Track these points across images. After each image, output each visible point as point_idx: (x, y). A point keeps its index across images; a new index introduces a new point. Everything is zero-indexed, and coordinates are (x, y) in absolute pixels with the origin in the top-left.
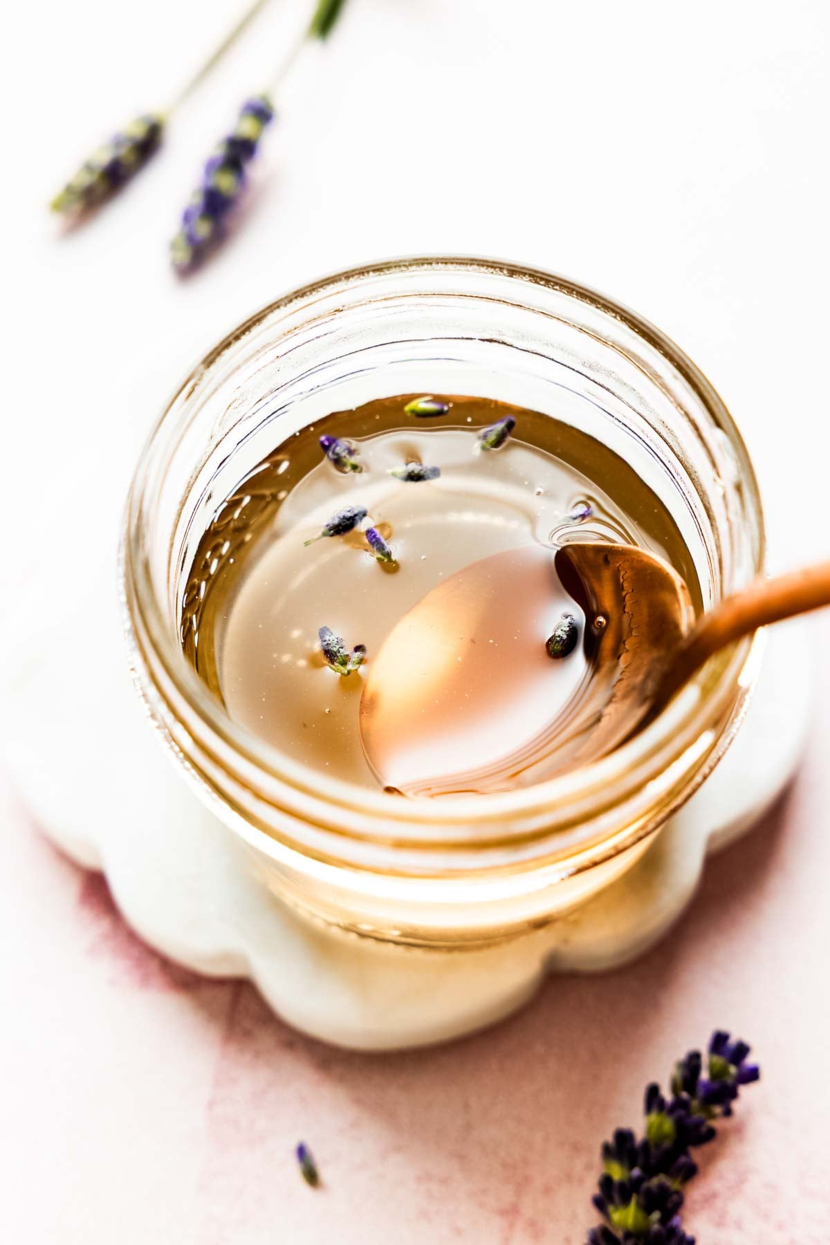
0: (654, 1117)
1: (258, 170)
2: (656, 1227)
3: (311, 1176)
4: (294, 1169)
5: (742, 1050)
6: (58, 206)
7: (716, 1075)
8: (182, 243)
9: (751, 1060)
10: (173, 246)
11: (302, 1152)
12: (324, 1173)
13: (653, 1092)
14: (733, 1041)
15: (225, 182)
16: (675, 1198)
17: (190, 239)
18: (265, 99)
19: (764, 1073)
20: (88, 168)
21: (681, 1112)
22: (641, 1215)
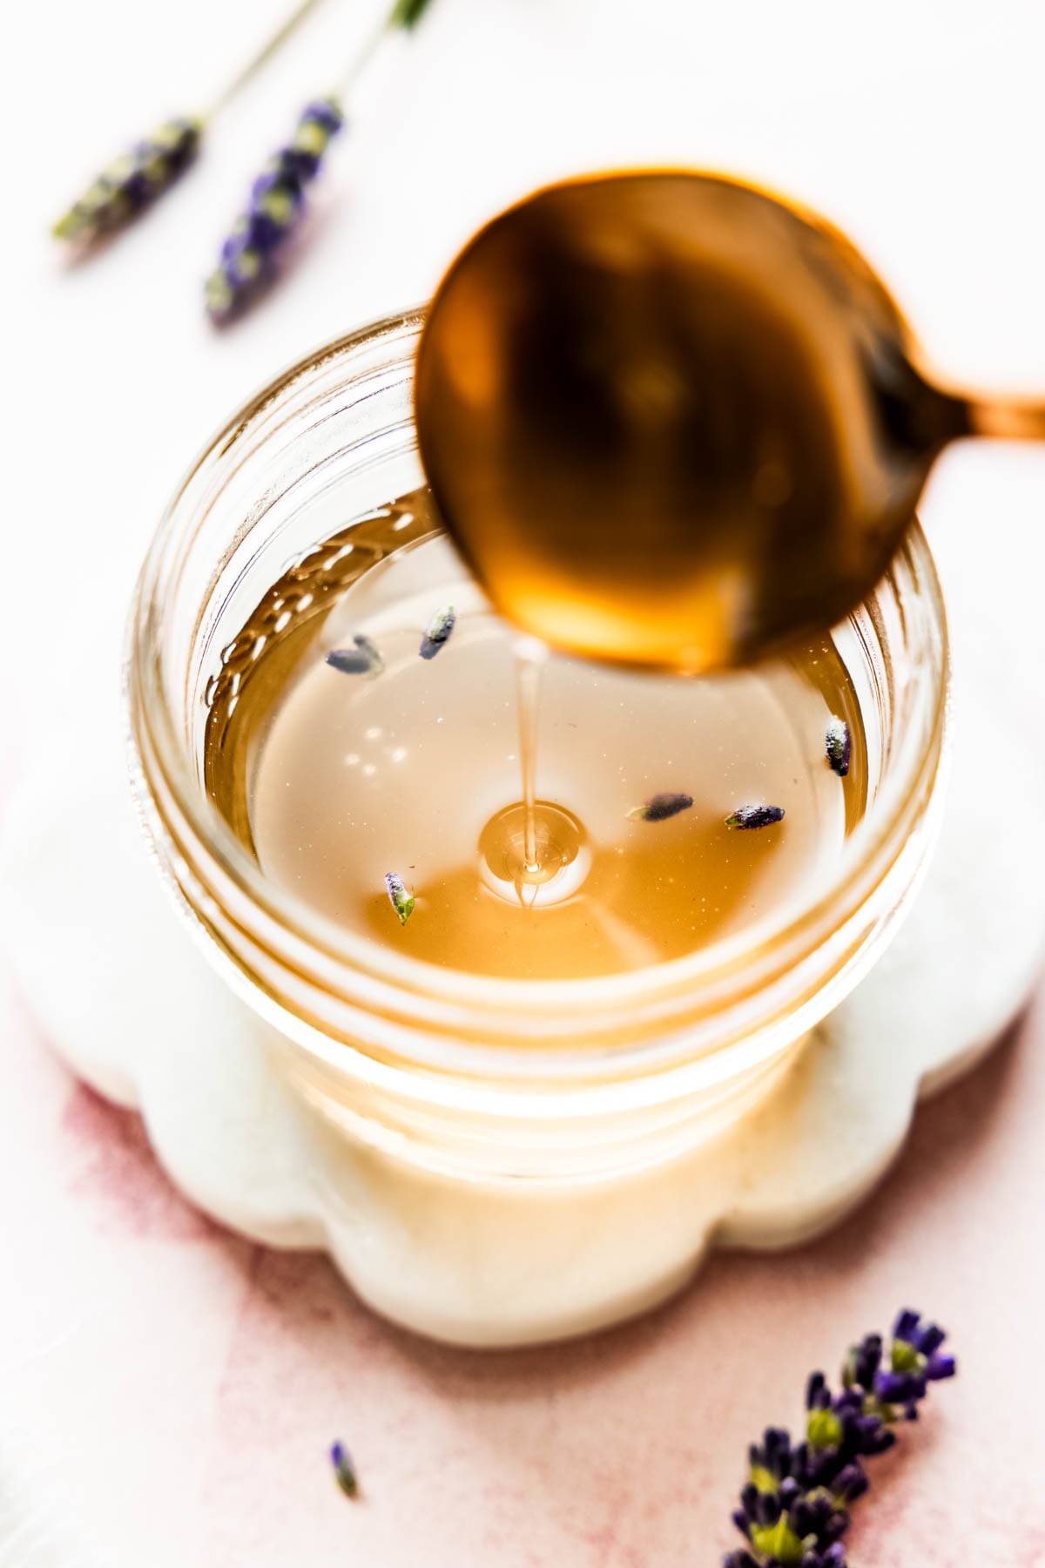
0: (817, 1415)
1: (321, 193)
2: (810, 1555)
3: (349, 1485)
4: (327, 1476)
5: (934, 1338)
6: (62, 231)
7: (900, 1366)
8: (221, 283)
9: (945, 1351)
10: (209, 287)
11: (337, 1454)
12: (365, 1481)
13: (817, 1382)
14: (924, 1325)
15: (278, 207)
16: (837, 1519)
17: (232, 279)
18: (332, 102)
19: (962, 1367)
20: (103, 183)
21: (851, 1410)
22: (791, 1539)
